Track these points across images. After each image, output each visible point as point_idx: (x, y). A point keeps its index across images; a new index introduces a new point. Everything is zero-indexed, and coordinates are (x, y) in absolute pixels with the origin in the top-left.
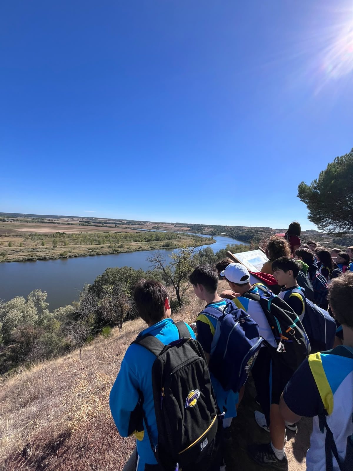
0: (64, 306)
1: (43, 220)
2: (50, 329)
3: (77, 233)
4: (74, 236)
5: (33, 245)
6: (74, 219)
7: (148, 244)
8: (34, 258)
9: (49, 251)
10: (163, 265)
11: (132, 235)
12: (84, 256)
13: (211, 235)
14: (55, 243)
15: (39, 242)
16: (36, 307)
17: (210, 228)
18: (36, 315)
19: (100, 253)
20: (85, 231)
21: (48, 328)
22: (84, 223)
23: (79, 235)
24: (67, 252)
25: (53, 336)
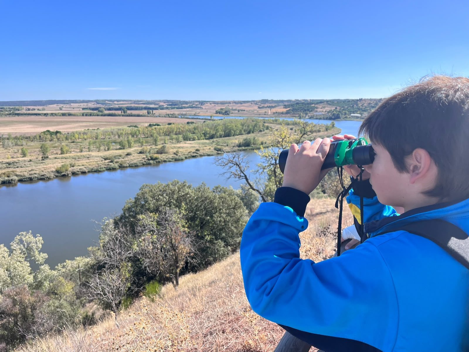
0: (72, 259)
1: (19, 110)
2: (56, 294)
3: (80, 130)
4: (77, 136)
5: (7, 156)
6: (72, 104)
7: (212, 143)
8: (12, 180)
9: (35, 166)
10: (244, 171)
11: (179, 129)
12: (97, 171)
13: (330, 119)
14: (44, 150)
15: (16, 151)
16: (27, 261)
17: (329, 106)
18: (30, 274)
19: (125, 165)
20: (94, 126)
21: (53, 293)
22: (92, 111)
23: (84, 133)
24: (68, 166)
25: (62, 305)
